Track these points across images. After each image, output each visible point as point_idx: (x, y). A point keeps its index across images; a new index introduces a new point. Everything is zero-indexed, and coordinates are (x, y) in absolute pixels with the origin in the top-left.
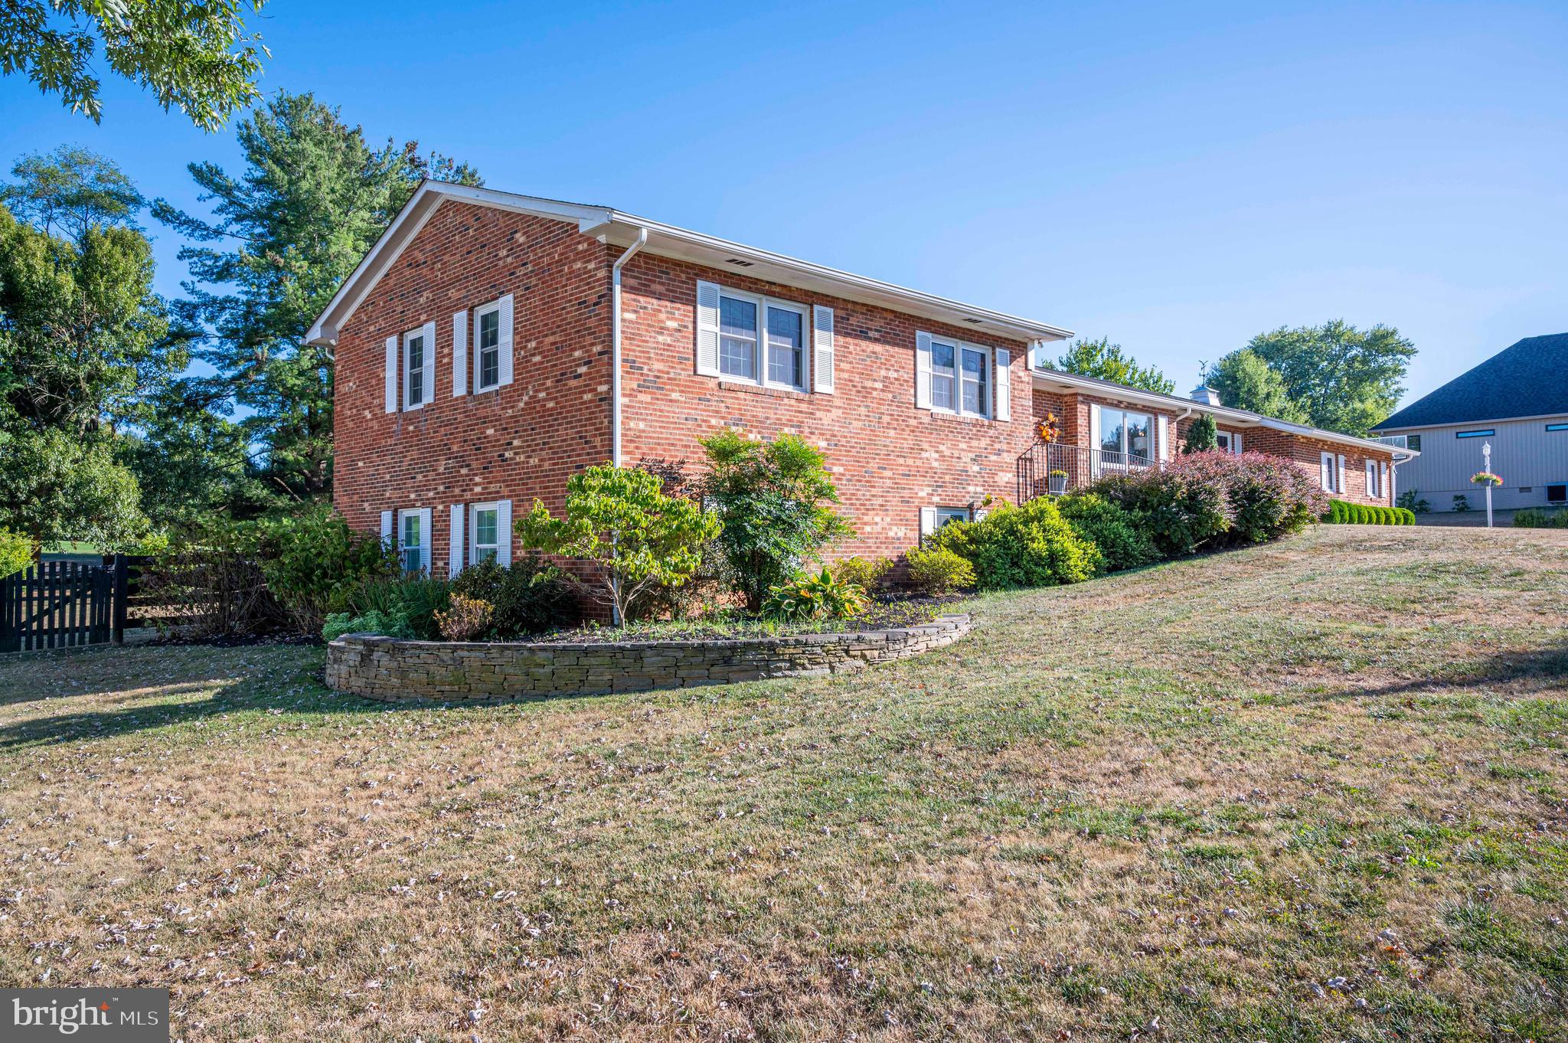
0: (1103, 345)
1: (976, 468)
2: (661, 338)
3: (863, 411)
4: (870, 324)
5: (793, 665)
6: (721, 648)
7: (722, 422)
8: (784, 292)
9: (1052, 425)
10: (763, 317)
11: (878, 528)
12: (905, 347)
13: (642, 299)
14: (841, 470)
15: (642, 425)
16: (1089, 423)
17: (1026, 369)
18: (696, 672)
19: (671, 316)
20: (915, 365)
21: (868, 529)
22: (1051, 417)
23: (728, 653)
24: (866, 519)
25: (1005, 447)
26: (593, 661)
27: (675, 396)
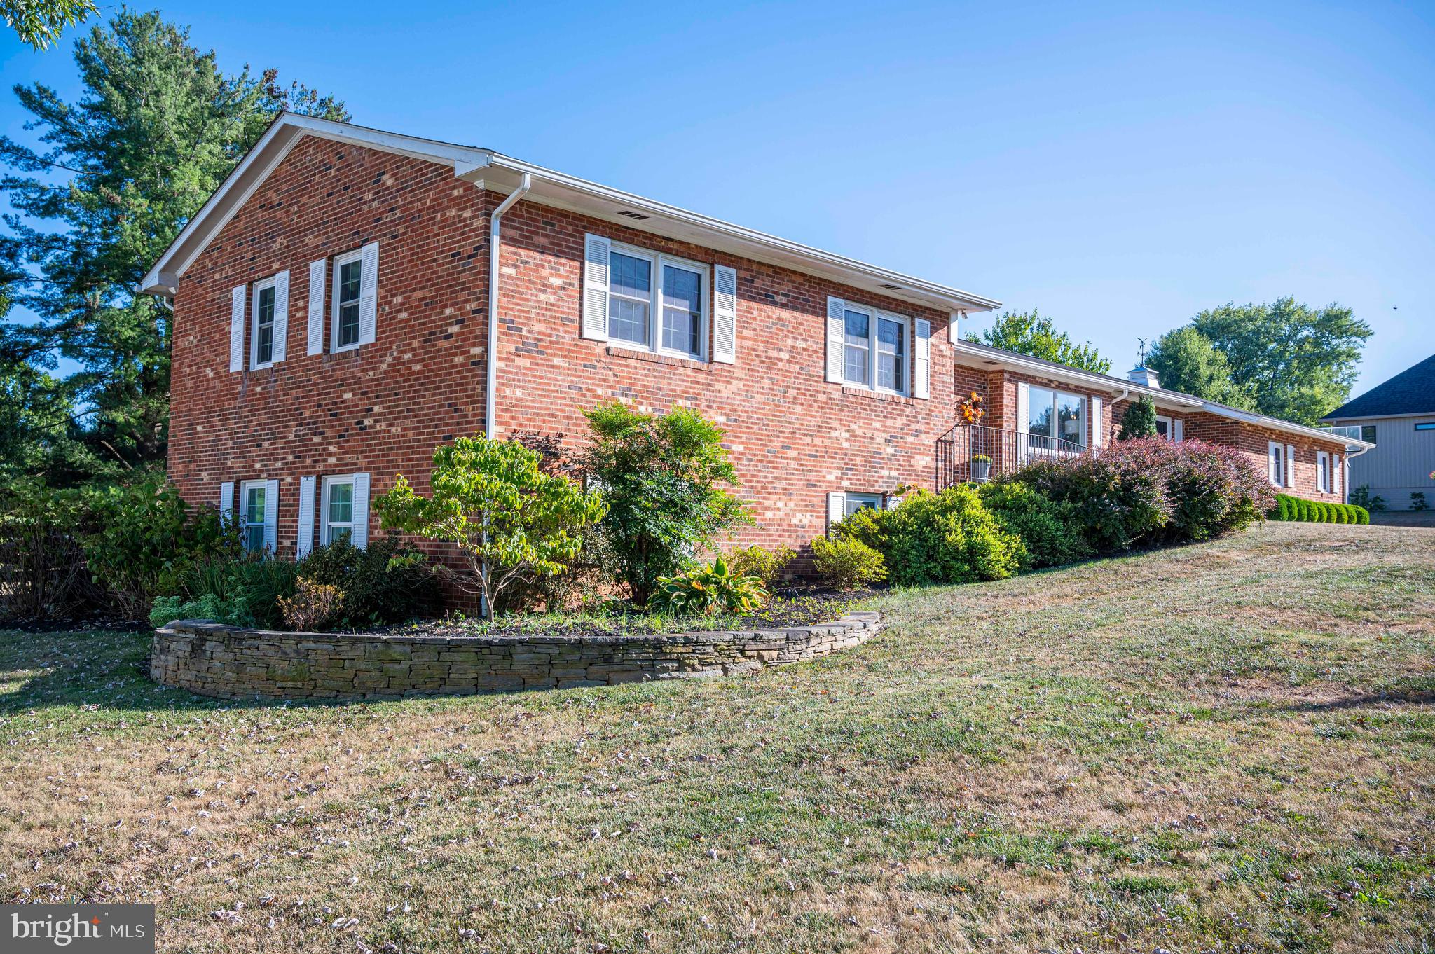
0: (1033, 318)
1: (891, 450)
2: (542, 297)
3: (767, 383)
4: (777, 288)
5: (682, 665)
6: (601, 645)
7: (609, 392)
8: (683, 249)
9: (975, 405)
10: (658, 277)
11: (780, 514)
12: (814, 313)
13: (523, 252)
14: (741, 448)
15: (519, 393)
16: (1016, 403)
17: (949, 342)
18: (573, 672)
19: (556, 271)
20: (826, 334)
21: (769, 515)
22: (975, 396)
23: (609, 650)
24: (767, 503)
25: (923, 427)
26: (456, 657)
27: (557, 361)
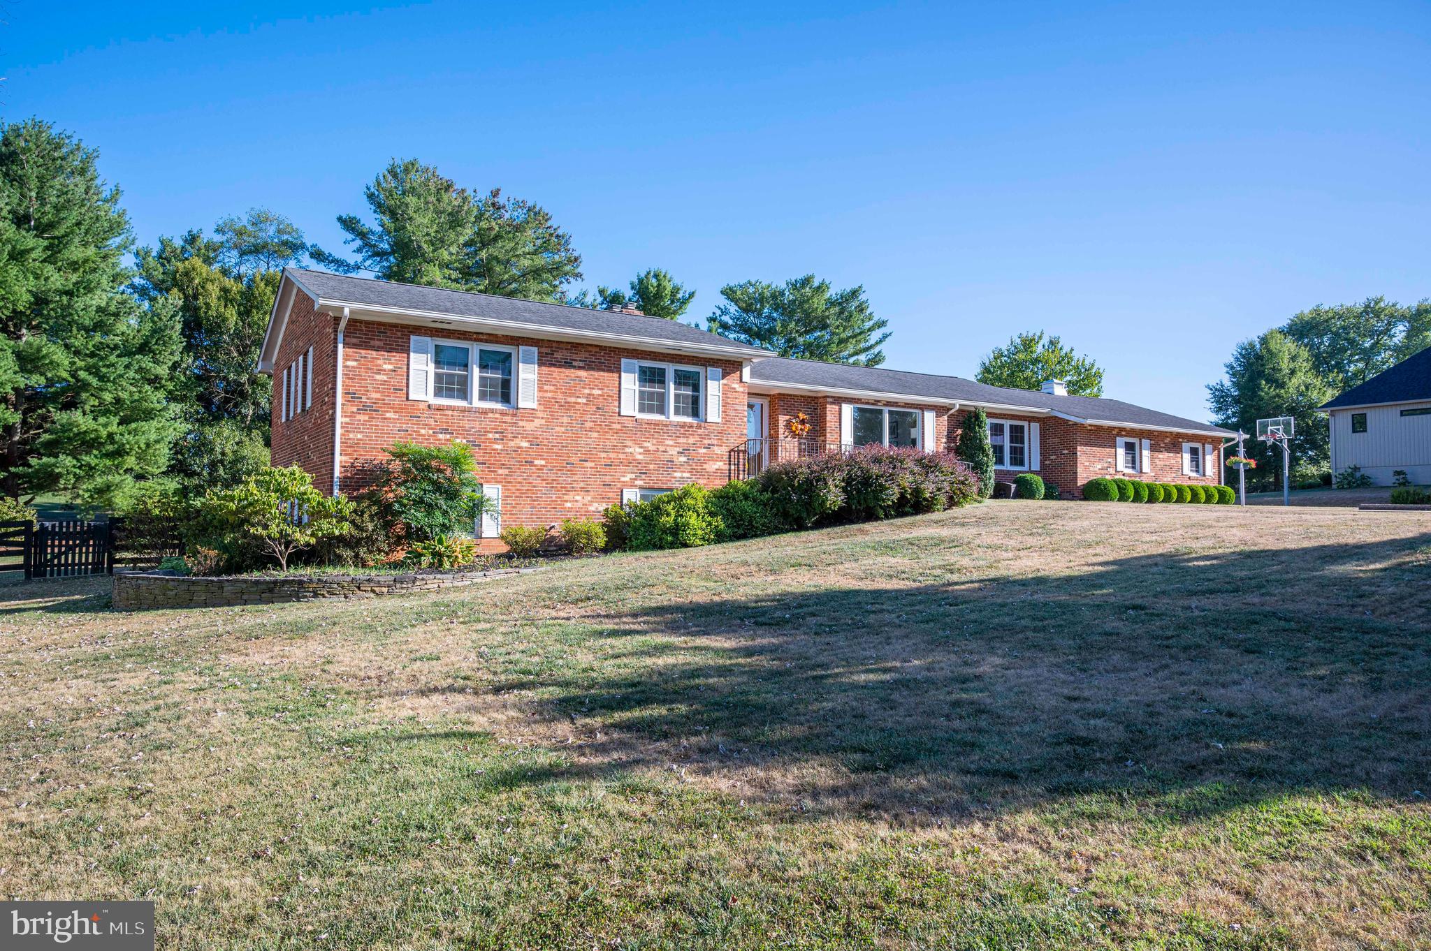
1: (683, 459)
2: (378, 377)
3: (565, 420)
4: (574, 356)
5: (316, 595)
7: (431, 432)
8: (491, 338)
9: (803, 422)
10: (474, 356)
11: (580, 505)
12: (609, 371)
13: (363, 352)
14: (543, 462)
15: (359, 436)
16: (840, 419)
17: (741, 381)
19: (387, 362)
20: (620, 384)
21: (568, 505)
22: (801, 416)
23: (272, 585)
24: (566, 497)
25: (715, 442)
27: (388, 415)
